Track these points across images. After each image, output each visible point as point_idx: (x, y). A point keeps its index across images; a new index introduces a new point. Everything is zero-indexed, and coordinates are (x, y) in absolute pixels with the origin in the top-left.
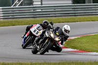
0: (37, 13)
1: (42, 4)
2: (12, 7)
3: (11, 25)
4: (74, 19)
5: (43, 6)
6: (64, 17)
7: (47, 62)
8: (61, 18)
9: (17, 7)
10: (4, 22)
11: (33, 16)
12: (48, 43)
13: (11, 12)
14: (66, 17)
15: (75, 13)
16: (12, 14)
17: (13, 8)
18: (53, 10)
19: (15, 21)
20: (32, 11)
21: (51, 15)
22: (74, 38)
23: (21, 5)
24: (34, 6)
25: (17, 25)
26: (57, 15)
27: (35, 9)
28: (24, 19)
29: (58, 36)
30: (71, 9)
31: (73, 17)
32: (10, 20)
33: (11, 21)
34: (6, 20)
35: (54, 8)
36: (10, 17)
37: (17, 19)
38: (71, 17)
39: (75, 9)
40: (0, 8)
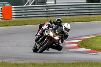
0: (50, 12)
1: (55, 3)
2: (25, 5)
3: (23, 25)
4: (89, 18)
5: (57, 4)
6: (78, 16)
7: (60, 62)
8: (75, 17)
9: (30, 5)
10: (17, 21)
11: (46, 15)
12: (47, 41)
13: (23, 11)
14: (80, 16)
15: (89, 12)
16: (25, 13)
17: (26, 7)
18: (67, 9)
19: (28, 20)
20: (46, 10)
21: (65, 14)
22: (88, 38)
23: (34, 3)
24: (48, 5)
25: (29, 24)
26: (71, 14)
27: (48, 7)
28: (37, 18)
29: (57, 35)
30: (86, 8)
31: (88, 16)
32: (22, 19)
34: (18, 19)
35: (68, 7)
36: (23, 16)
37: (30, 19)
38: (86, 16)
39: (89, 7)
40: (13, 6)
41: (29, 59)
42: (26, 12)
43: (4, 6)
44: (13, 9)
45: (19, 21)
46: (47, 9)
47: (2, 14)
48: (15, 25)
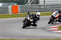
0: (41, 9)
1: (44, 4)
2: (26, 5)
5: (45, 4)
9: (29, 5)
10: (21, 15)
11: (39, 11)
13: (25, 8)
21: (50, 10)
23: (32, 4)
27: (40, 6)
33: (25, 14)
34: (22, 13)
35: (52, 6)
36: (25, 11)
40: (19, 6)
41: (28, 37)
42: (27, 9)
43: (13, 5)
44: (19, 7)
45: (22, 14)
46: (39, 7)
47: (12, 10)
48: (20, 17)
